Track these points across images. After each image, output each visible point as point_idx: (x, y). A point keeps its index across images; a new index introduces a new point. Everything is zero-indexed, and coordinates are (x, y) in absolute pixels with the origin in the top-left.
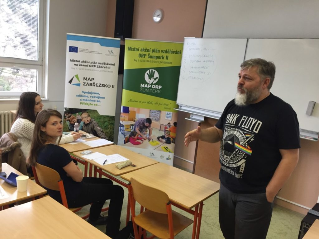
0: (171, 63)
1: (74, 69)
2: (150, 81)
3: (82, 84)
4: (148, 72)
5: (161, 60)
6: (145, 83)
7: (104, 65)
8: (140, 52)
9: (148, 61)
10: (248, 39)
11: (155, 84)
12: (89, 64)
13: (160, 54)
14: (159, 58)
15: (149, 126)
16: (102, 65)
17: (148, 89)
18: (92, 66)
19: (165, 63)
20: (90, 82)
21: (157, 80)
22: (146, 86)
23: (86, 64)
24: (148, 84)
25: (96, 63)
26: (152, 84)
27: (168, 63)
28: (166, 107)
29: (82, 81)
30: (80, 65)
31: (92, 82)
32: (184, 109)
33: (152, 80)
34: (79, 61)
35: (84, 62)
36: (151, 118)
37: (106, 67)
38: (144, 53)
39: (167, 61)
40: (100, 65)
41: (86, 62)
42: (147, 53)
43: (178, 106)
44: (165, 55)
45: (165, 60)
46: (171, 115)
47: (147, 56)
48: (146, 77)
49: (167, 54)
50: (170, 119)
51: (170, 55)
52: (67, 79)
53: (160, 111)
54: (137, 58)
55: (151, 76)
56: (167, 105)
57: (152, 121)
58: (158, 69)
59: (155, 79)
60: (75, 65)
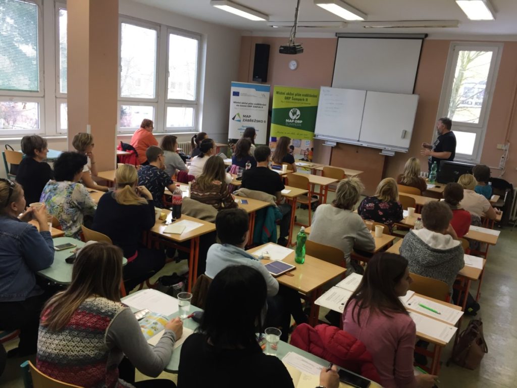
0: (310, 104)
1: (236, 108)
2: (293, 117)
3: (242, 120)
4: (292, 110)
5: (303, 102)
6: (290, 118)
7: (258, 106)
8: (286, 95)
9: (293, 102)
10: (367, 91)
11: (297, 120)
12: (247, 105)
13: (302, 97)
14: (300, 100)
15: (292, 152)
16: (257, 106)
17: (292, 123)
18: (250, 106)
19: (305, 103)
20: (247, 118)
21: (299, 116)
22: (290, 121)
23: (246, 105)
24: (292, 119)
25: (253, 104)
26: (295, 119)
27: (307, 104)
28: (306, 136)
29: (242, 118)
30: (241, 106)
31: (249, 119)
32: (320, 137)
33: (295, 116)
34: (240, 103)
35: (243, 103)
36: (294, 145)
37: (260, 107)
38: (289, 96)
39: (306, 102)
40: (255, 105)
41: (245, 103)
42: (291, 96)
43: (315, 136)
44: (305, 98)
45: (305, 102)
46: (309, 142)
47: (291, 99)
48: (291, 114)
49: (307, 97)
50: (308, 145)
51: (309, 98)
52: (231, 117)
53: (301, 140)
54: (284, 100)
55: (294, 114)
56: (307, 135)
57: (295, 148)
58: (300, 108)
59: (298, 116)
60: (237, 105)
